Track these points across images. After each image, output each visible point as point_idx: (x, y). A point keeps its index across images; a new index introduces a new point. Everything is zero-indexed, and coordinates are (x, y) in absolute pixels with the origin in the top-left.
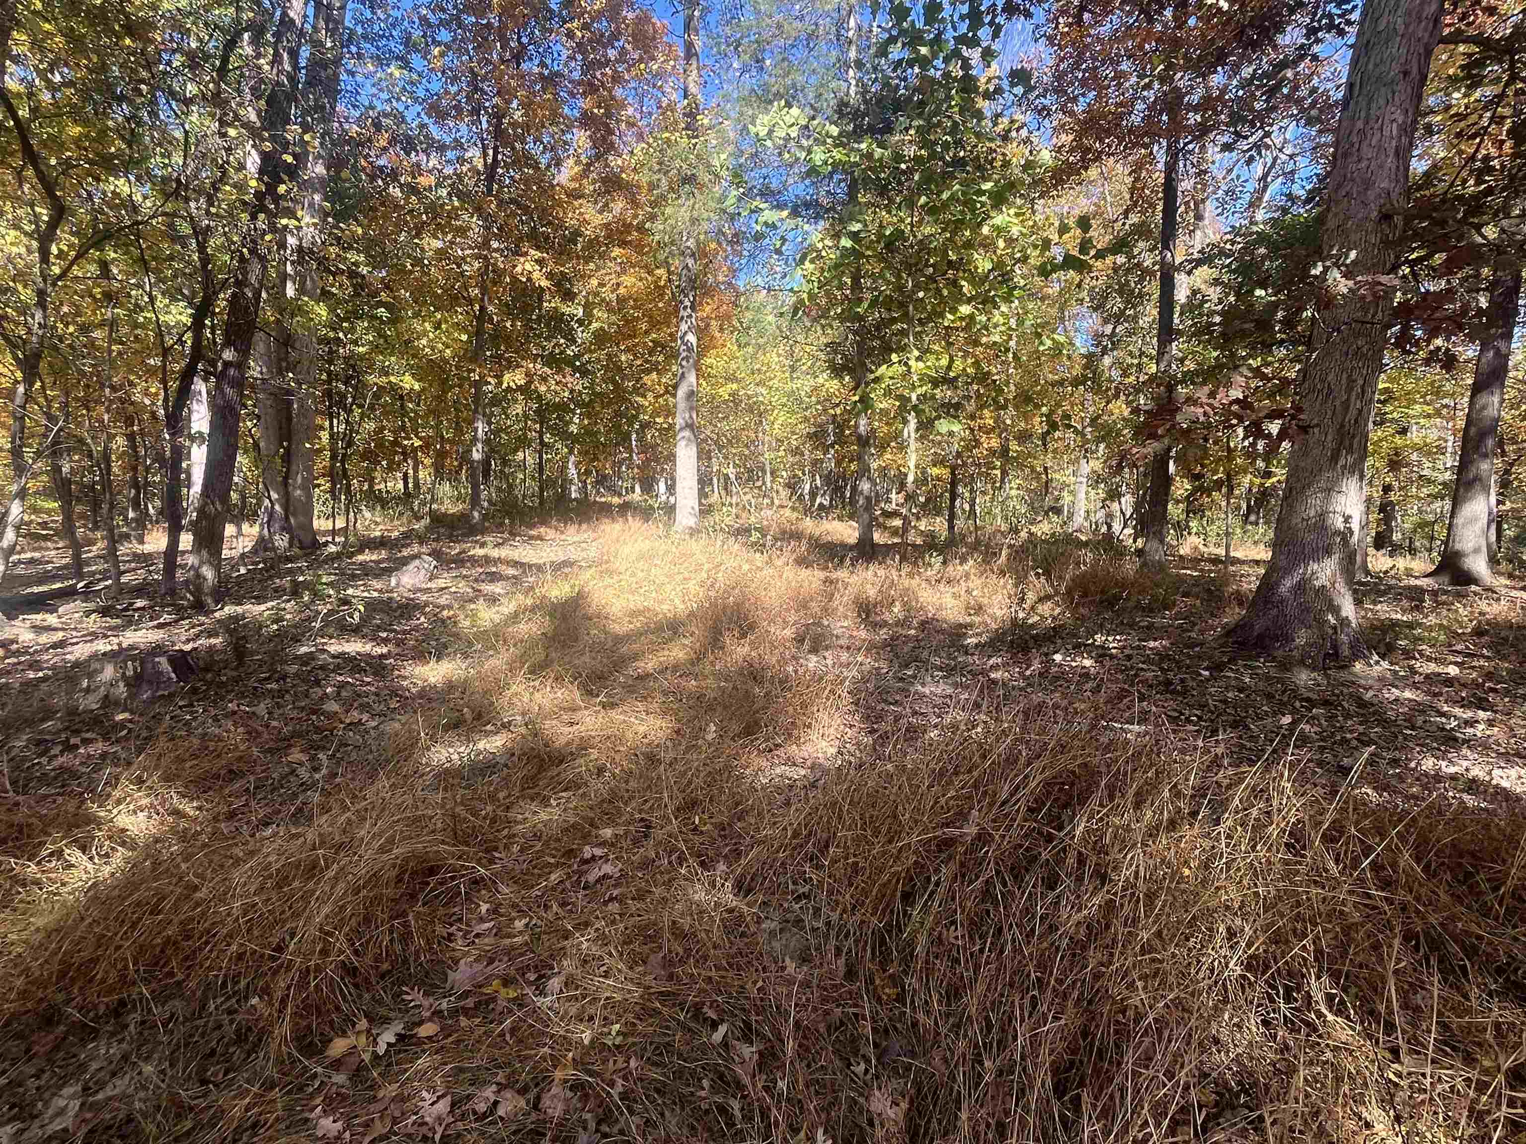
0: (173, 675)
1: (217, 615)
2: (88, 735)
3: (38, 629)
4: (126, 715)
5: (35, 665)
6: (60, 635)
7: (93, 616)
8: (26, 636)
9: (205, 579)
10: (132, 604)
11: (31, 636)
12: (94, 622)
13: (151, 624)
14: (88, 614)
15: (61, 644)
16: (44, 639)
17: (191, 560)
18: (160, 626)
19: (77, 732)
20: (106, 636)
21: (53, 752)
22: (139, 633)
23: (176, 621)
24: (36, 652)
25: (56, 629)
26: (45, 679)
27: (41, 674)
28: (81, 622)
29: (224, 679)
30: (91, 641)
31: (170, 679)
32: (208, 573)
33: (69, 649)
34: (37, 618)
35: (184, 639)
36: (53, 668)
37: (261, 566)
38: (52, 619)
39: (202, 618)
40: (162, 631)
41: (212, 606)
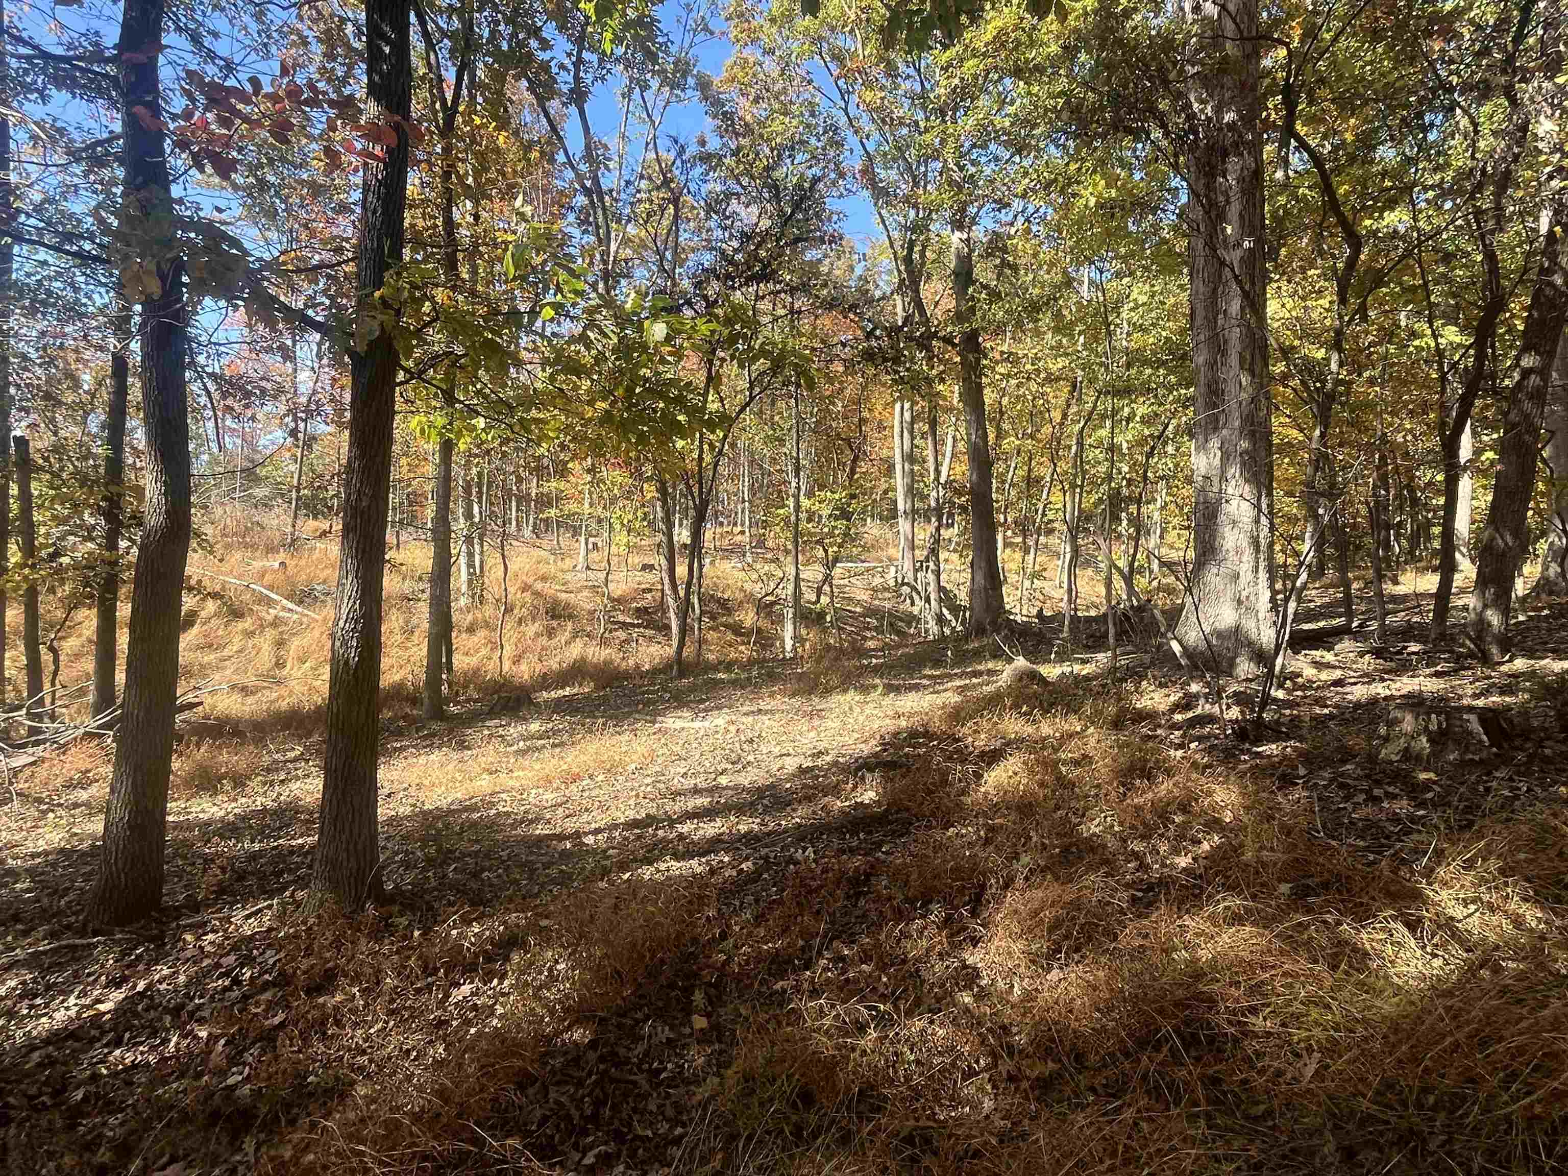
0: (1485, 738)
1: (1504, 668)
2: (1391, 789)
3: (1319, 665)
4: (1432, 775)
5: (1320, 702)
6: (1337, 674)
7: (1367, 657)
8: (1309, 672)
9: (1490, 625)
10: (1406, 648)
11: (1314, 671)
12: (1368, 662)
13: (1428, 671)
14: (1362, 655)
15: (1339, 683)
16: (1326, 675)
17: (1471, 601)
18: (1437, 675)
19: (1378, 783)
20: (1383, 680)
21: (1356, 800)
22: (1416, 680)
23: (1456, 671)
24: (1318, 687)
25: (1334, 667)
26: (1331, 717)
27: (1326, 711)
28: (1354, 662)
29: (1547, 752)
30: (1369, 683)
31: (1481, 741)
32: (1494, 618)
33: (1348, 689)
34: (1317, 654)
35: (1470, 692)
36: (1336, 706)
37: (1546, 612)
38: (1329, 657)
39: (1488, 672)
40: (1441, 681)
41: (1497, 659)
